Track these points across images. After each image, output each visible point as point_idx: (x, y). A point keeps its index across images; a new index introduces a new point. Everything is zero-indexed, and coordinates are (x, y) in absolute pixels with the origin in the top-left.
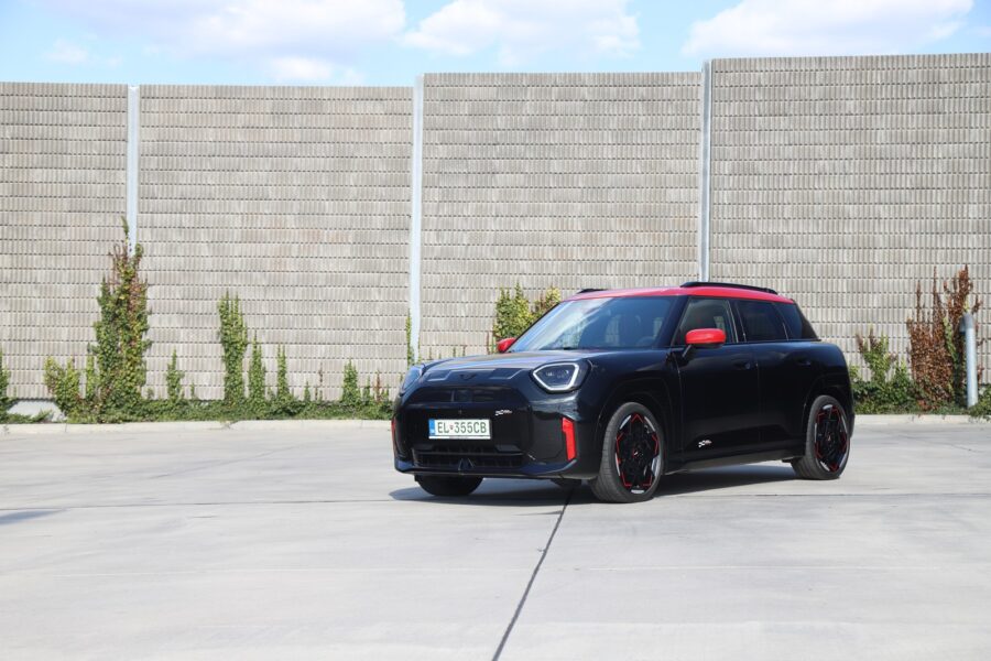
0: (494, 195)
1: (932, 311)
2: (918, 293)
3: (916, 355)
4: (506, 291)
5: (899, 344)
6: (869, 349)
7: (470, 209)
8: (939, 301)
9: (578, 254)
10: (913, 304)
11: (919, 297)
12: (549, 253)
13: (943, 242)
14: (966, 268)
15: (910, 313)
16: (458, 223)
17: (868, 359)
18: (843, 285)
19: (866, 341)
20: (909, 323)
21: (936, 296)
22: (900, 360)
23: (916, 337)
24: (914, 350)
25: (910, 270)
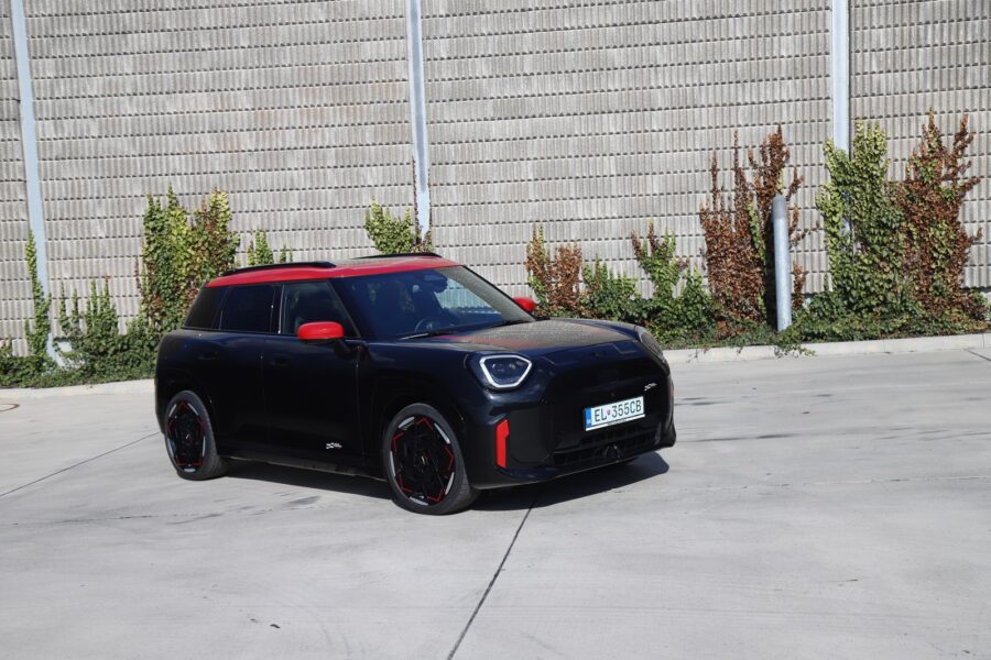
0: (126, 64)
1: (733, 194)
2: (714, 170)
3: (713, 259)
4: (155, 199)
5: (690, 245)
6: (649, 254)
7: (95, 86)
8: (743, 179)
9: (247, 141)
10: (708, 186)
11: (715, 176)
12: (208, 143)
13: (746, 94)
14: (780, 130)
15: (703, 200)
16: (82, 107)
17: (648, 267)
18: (610, 165)
19: (645, 243)
20: (703, 213)
21: (739, 172)
22: (692, 267)
23: (712, 232)
24: (710, 252)
25: (701, 139)
